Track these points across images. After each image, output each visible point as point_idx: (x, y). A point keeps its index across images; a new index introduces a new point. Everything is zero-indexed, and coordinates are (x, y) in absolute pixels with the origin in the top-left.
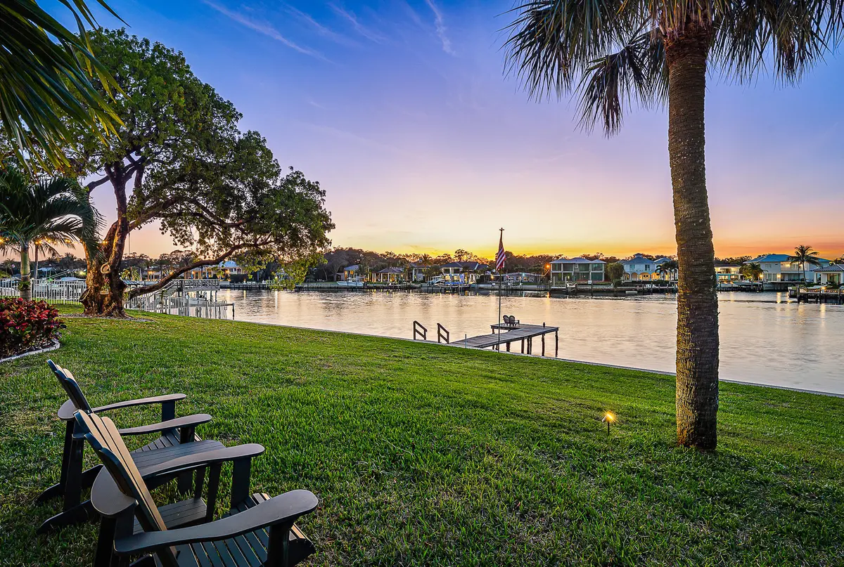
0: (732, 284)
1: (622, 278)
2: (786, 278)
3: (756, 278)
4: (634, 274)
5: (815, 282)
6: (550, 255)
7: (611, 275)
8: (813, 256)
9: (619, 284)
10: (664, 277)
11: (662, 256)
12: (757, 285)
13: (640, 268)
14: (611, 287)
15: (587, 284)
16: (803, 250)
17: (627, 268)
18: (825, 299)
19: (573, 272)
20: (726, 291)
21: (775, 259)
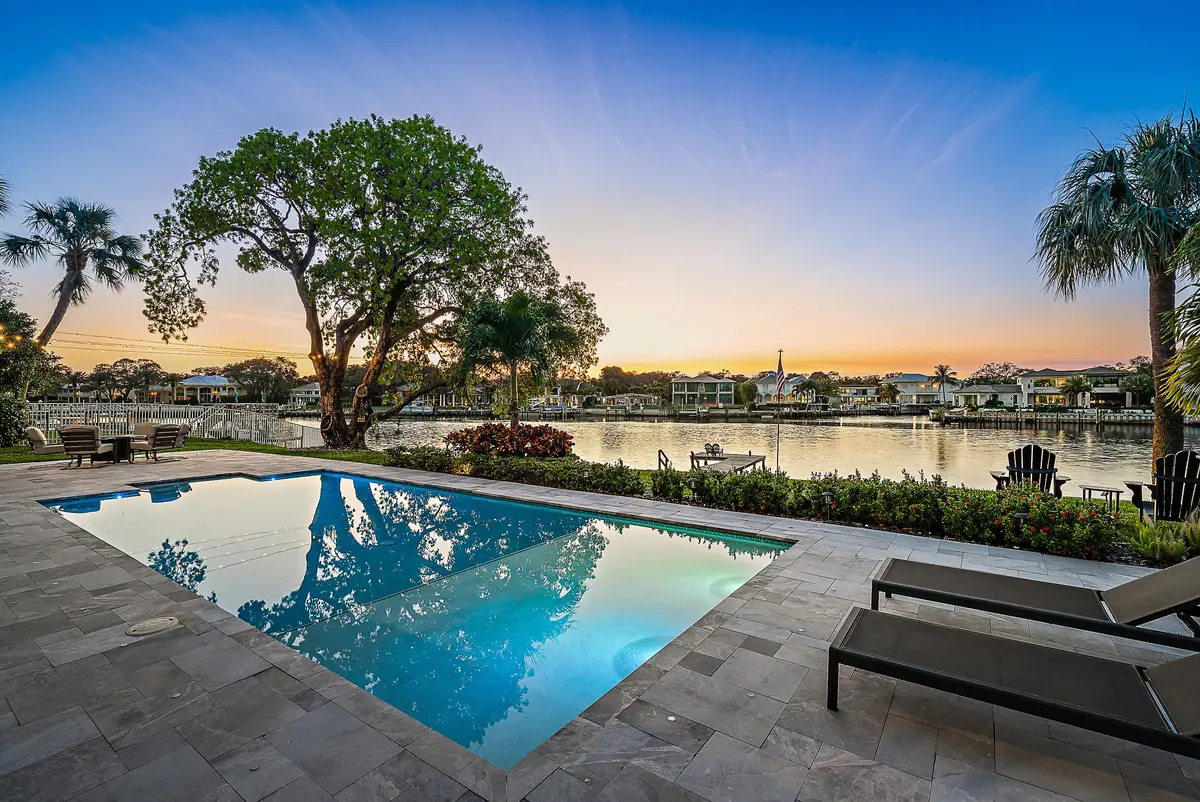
0: (869, 407)
1: (755, 401)
2: (922, 400)
3: (894, 401)
4: (768, 396)
5: (954, 404)
6: (665, 372)
7: (744, 397)
8: (952, 376)
9: (753, 407)
10: (801, 399)
11: (795, 375)
12: (894, 408)
13: (773, 389)
14: (745, 411)
15: (717, 408)
16: (942, 370)
17: (761, 389)
18: (964, 422)
19: (698, 393)
20: (864, 415)
21: (914, 380)
